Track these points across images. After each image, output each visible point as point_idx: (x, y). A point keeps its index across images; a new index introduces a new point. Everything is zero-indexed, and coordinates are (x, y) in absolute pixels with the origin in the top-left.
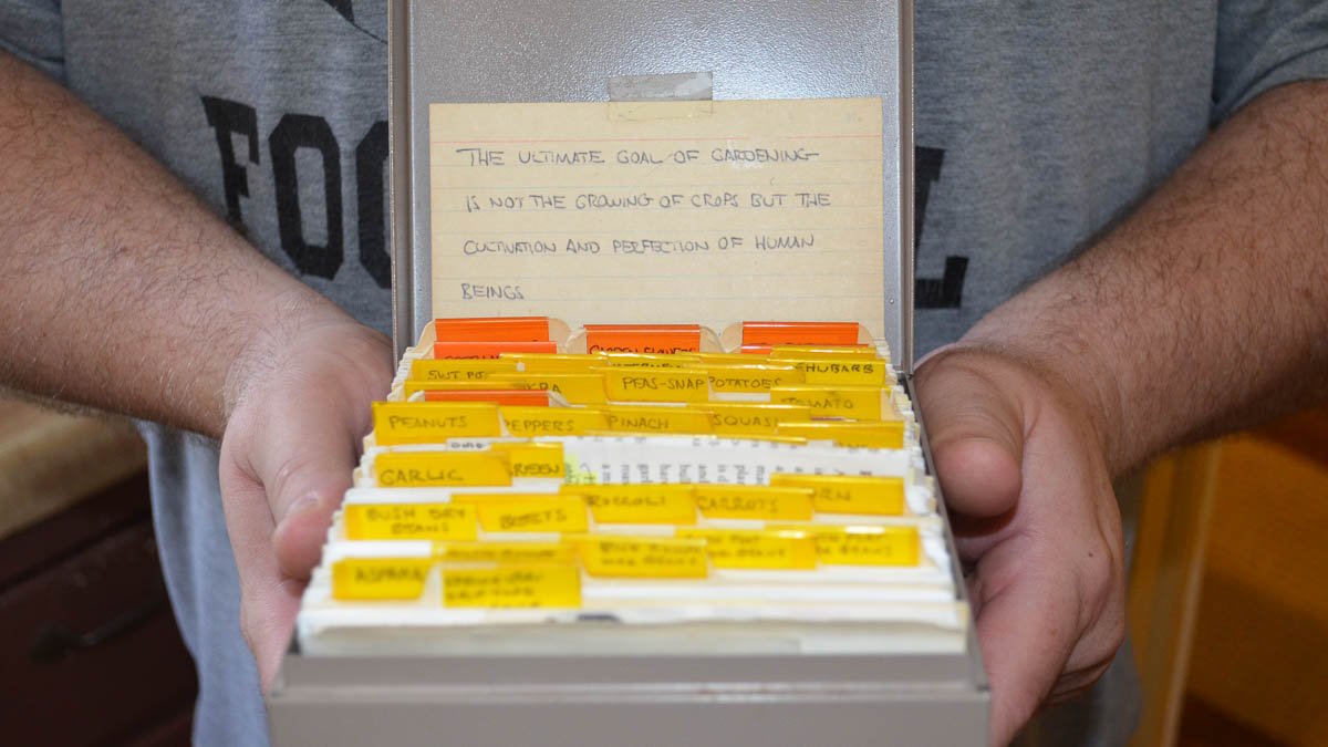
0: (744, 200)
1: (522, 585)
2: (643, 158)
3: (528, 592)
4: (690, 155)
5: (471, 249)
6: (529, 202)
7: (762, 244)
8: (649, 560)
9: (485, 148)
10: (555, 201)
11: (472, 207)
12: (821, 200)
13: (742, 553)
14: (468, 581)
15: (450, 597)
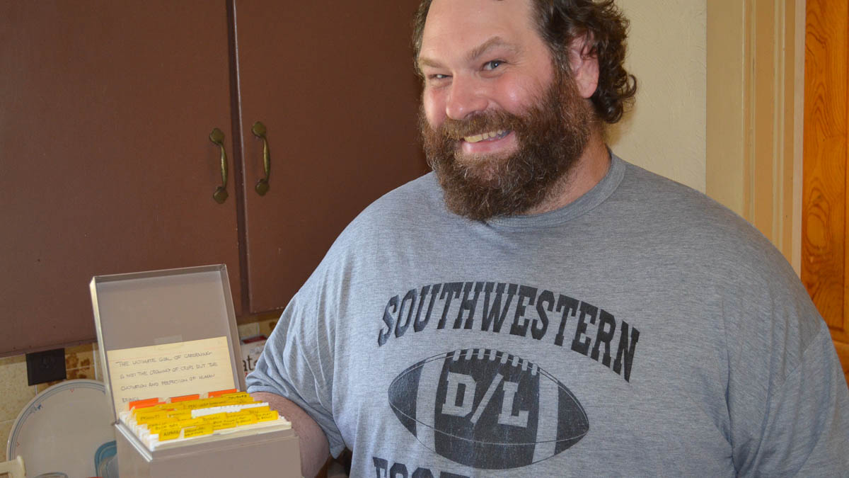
0: (195, 367)
1: (200, 430)
2: (166, 359)
3: (202, 432)
4: (179, 357)
5: (123, 389)
6: (137, 375)
7: (201, 378)
8: (224, 424)
9: (123, 361)
10: (144, 373)
11: (122, 377)
12: (214, 364)
13: (242, 421)
14: (189, 431)
15: (186, 435)
